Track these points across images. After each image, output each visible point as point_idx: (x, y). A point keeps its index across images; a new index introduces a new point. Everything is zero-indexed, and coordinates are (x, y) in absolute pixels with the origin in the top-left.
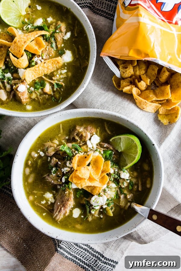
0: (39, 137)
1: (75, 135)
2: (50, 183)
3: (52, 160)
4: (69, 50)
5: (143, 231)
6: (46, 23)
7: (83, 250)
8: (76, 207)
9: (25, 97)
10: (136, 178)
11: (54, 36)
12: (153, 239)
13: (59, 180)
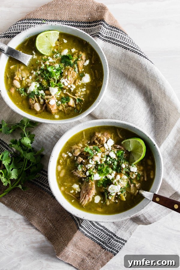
0: (67, 142)
1: (95, 139)
2: (77, 176)
3: (78, 159)
4: (88, 73)
5: (148, 214)
6: (71, 53)
7: (99, 230)
8: (97, 195)
9: (54, 109)
10: (143, 171)
11: (76, 63)
12: (156, 220)
13: (84, 174)
